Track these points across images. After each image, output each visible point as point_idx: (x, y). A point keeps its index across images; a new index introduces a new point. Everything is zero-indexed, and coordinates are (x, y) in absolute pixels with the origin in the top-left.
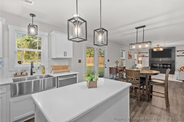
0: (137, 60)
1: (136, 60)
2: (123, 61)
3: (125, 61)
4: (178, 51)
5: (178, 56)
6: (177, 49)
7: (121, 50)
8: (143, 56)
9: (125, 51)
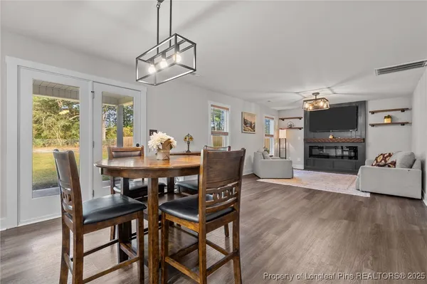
0: (275, 137)
1: (272, 136)
2: (224, 137)
3: (228, 137)
4: (373, 113)
5: (373, 125)
6: (371, 107)
7: (212, 106)
8: (291, 127)
9: (228, 109)
